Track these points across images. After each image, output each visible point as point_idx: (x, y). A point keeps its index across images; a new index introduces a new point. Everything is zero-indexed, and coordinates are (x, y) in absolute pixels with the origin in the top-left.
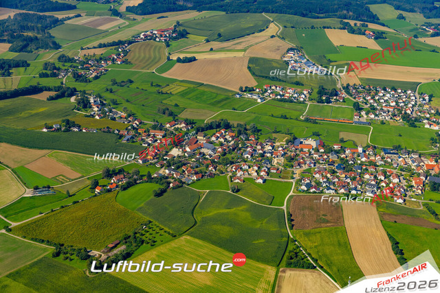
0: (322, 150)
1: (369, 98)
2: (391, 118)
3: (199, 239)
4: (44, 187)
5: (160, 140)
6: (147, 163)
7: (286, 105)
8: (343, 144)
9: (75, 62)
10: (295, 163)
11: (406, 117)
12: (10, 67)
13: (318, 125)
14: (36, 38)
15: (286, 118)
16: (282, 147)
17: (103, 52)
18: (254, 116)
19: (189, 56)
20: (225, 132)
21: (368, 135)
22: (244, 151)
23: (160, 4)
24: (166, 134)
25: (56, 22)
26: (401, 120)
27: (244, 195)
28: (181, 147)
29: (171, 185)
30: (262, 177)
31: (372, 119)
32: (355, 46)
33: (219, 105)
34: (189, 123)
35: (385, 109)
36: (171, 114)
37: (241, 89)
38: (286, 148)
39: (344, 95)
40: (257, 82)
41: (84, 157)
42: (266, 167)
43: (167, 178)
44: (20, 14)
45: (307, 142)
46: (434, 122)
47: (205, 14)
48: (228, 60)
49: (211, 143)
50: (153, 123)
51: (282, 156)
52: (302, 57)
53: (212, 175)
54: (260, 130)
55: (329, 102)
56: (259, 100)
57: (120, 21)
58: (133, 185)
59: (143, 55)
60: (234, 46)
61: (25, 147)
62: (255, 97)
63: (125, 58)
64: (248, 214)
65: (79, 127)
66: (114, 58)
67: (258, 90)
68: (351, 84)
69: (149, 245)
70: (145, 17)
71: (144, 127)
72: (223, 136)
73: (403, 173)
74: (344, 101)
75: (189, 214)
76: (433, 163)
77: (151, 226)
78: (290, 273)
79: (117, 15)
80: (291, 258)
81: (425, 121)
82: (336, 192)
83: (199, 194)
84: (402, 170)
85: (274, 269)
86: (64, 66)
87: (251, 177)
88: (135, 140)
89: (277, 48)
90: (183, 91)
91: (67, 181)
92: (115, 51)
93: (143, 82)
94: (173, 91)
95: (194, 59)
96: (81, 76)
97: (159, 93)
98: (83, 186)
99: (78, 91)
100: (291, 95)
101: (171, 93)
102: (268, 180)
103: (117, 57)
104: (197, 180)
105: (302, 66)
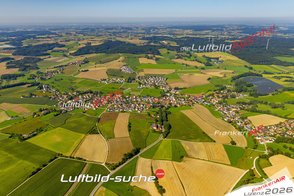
0: (121, 98)
1: (145, 80)
2: (150, 86)
3: (63, 128)
4: (15, 116)
5: (65, 98)
6: (58, 106)
7: (116, 84)
8: (130, 96)
9: (43, 74)
10: (110, 103)
11: (155, 86)
12: (17, 77)
14: (30, 66)
15: (113, 88)
17: (55, 70)
18: (103, 88)
19: (86, 69)
20: (90, 94)
21: (140, 92)
23: (82, 52)
24: (68, 96)
25: (40, 60)
26: (153, 87)
27: (86, 114)
28: (72, 100)
29: (62, 112)
31: (144, 87)
32: (148, 63)
33: (92, 85)
34: (77, 92)
35: (149, 83)
36: (73, 89)
37: (101, 80)
39: (137, 80)
40: (108, 77)
42: (99, 105)
43: (62, 110)
44: (26, 57)
45: (118, 96)
46: (164, 87)
47: (99, 54)
48: (100, 70)
49: (83, 98)
50: (64, 93)
51: (107, 101)
52: (127, 68)
53: (78, 108)
54: (103, 93)
55: (131, 82)
56: (107, 83)
57: (66, 58)
58: (49, 113)
59: (69, 70)
60: (104, 65)
61: (12, 103)
62: (105, 82)
64: (85, 119)
65: (35, 95)
67: (107, 80)
68: (141, 76)
69: (44, 131)
70: (76, 56)
71: (61, 94)
72: (88, 96)
73: (145, 103)
74: (136, 82)
75: (64, 121)
76: (157, 100)
77: (48, 125)
78: (89, 136)
79: (65, 57)
80: (92, 131)
81: (161, 87)
82: (119, 110)
83: (71, 115)
84: (146, 102)
85: (85, 135)
86: (38, 75)
87: (92, 108)
88: (55, 99)
89: (119, 65)
90: (80, 81)
91: (25, 114)
92: (59, 69)
93: (66, 79)
94: (77, 82)
95: (88, 70)
96: (44, 79)
97: (71, 83)
98: (31, 115)
99: (40, 84)
100: (118, 81)
101: (75, 82)
102: (98, 108)
103: (60, 71)
104: (72, 110)
105: (126, 71)
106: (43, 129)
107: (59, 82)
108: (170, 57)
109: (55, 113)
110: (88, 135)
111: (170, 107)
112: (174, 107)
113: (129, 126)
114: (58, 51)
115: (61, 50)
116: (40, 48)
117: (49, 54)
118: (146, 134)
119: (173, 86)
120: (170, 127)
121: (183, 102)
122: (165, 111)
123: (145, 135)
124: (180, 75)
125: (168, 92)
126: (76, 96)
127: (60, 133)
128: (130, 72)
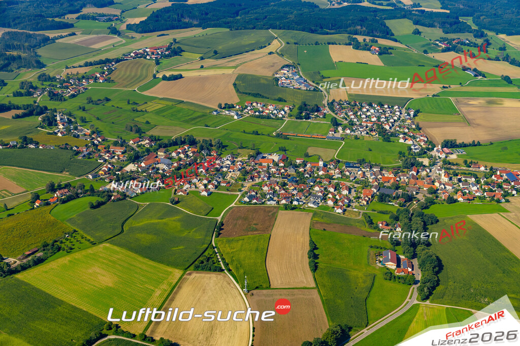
0: (282, 165)
1: (351, 113)
2: (367, 133)
3: (118, 246)
5: (119, 156)
6: (98, 178)
7: (263, 121)
8: (306, 159)
9: (55, 81)
10: (248, 177)
11: (382, 132)
13: (287, 140)
14: (20, 57)
15: (257, 133)
16: (241, 161)
17: (89, 70)
18: (225, 132)
19: (176, 73)
20: (189, 148)
21: (336, 150)
23: (163, 22)
24: (126, 151)
25: (46, 40)
26: (377, 135)
27: (182, 206)
28: (138, 163)
29: (113, 198)
31: (347, 134)
32: (355, 62)
33: (193, 122)
34: (152, 139)
35: (364, 124)
36: (139, 131)
37: (220, 106)
38: (245, 163)
39: (327, 110)
40: (240, 99)
41: (32, 172)
42: (216, 181)
43: (112, 191)
44: (9, 33)
45: (270, 157)
46: (410, 137)
47: (209, 31)
48: (215, 77)
49: (170, 159)
50: (116, 140)
51: (239, 170)
52: (295, 73)
54: (227, 146)
55: (308, 117)
56: (236, 117)
57: (116, 39)
58: (75, 198)
59: (128, 74)
60: (226, 64)
62: (232, 114)
63: (108, 76)
64: (179, 224)
65: (37, 144)
66: (96, 77)
67: (238, 107)
68: (337, 100)
69: (65, 252)
70: (145, 35)
71: (106, 144)
72: (185, 152)
73: (356, 185)
74: (324, 117)
75: (119, 224)
76: (392, 176)
77: (74, 235)
78: (196, 275)
79: (115, 34)
80: (202, 262)
81: (401, 136)
82: (278, 202)
83: (138, 207)
84: (357, 183)
85: (181, 272)
86: (43, 85)
87: (198, 190)
88: (91, 156)
89: (272, 65)
90: (160, 109)
91: (9, 196)
92: (100, 70)
93: (120, 100)
94: (149, 109)
95: (181, 77)
96: (57, 95)
97: (134, 111)
98: (25, 200)
99: (49, 110)
100: (271, 111)
101: (146, 111)
102: (215, 192)
103: (101, 76)
104: (141, 194)
105: (293, 82)
106: (63, 245)
107: (100, 106)
108: (423, 46)
109: (94, 200)
110: (190, 274)
111: (432, 203)
112: (445, 204)
113: (313, 255)
114: (94, 18)
115: (104, 15)
116: (47, 7)
117: (71, 26)
118: (364, 282)
119: (439, 134)
120: (439, 266)
121: (475, 188)
122: (421, 215)
123: (363, 285)
124: (457, 102)
125: (423, 153)
126: (148, 151)
127: (110, 261)
128: (305, 86)
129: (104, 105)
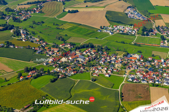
0: (142, 60)
5: (56, 53)
6: (49, 65)
7: (125, 36)
8: (153, 58)
9: (14, 12)
10: (127, 67)
13: (140, 47)
15: (124, 43)
16: (120, 58)
17: (29, 7)
18: (107, 42)
19: (75, 9)
20: (91, 50)
22: (100, 60)
24: (59, 50)
27: (98, 83)
28: (67, 57)
29: (60, 76)
30: (108, 74)
32: (164, 6)
33: (89, 36)
34: (72, 44)
36: (63, 40)
37: (101, 27)
38: (123, 59)
39: (156, 31)
40: (110, 24)
41: (15, 61)
42: (111, 68)
43: (58, 73)
45: (134, 56)
48: (95, 12)
49: (83, 55)
50: (53, 44)
51: (120, 63)
52: (135, 11)
53: (82, 72)
54: (110, 49)
55: (148, 35)
56: (110, 34)
58: (40, 76)
59: (50, 9)
60: (99, 5)
62: (108, 32)
63: (41, 10)
64: (99, 93)
65: (14, 45)
66: (35, 10)
68: (161, 26)
69: (46, 107)
71: (48, 46)
72: (90, 52)
74: (156, 35)
75: (68, 92)
77: (47, 97)
82: (148, 82)
83: (74, 82)
86: (8, 14)
87: (103, 73)
88: (42, 53)
89: (122, 6)
90: (70, 28)
91: (5, 74)
92: (36, 7)
93: (49, 23)
94: (65, 28)
95: (77, 11)
96: (17, 19)
97: (58, 29)
98: (14, 76)
99: (15, 27)
100: (128, 31)
101: (64, 29)
102: (112, 75)
103: (37, 10)
104: (74, 75)
105: (135, 16)
107: (39, 26)
109: (52, 77)
126: (71, 51)
128: (142, 18)
129: (41, 25)
